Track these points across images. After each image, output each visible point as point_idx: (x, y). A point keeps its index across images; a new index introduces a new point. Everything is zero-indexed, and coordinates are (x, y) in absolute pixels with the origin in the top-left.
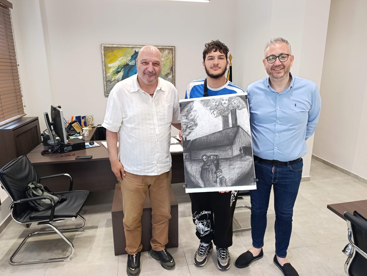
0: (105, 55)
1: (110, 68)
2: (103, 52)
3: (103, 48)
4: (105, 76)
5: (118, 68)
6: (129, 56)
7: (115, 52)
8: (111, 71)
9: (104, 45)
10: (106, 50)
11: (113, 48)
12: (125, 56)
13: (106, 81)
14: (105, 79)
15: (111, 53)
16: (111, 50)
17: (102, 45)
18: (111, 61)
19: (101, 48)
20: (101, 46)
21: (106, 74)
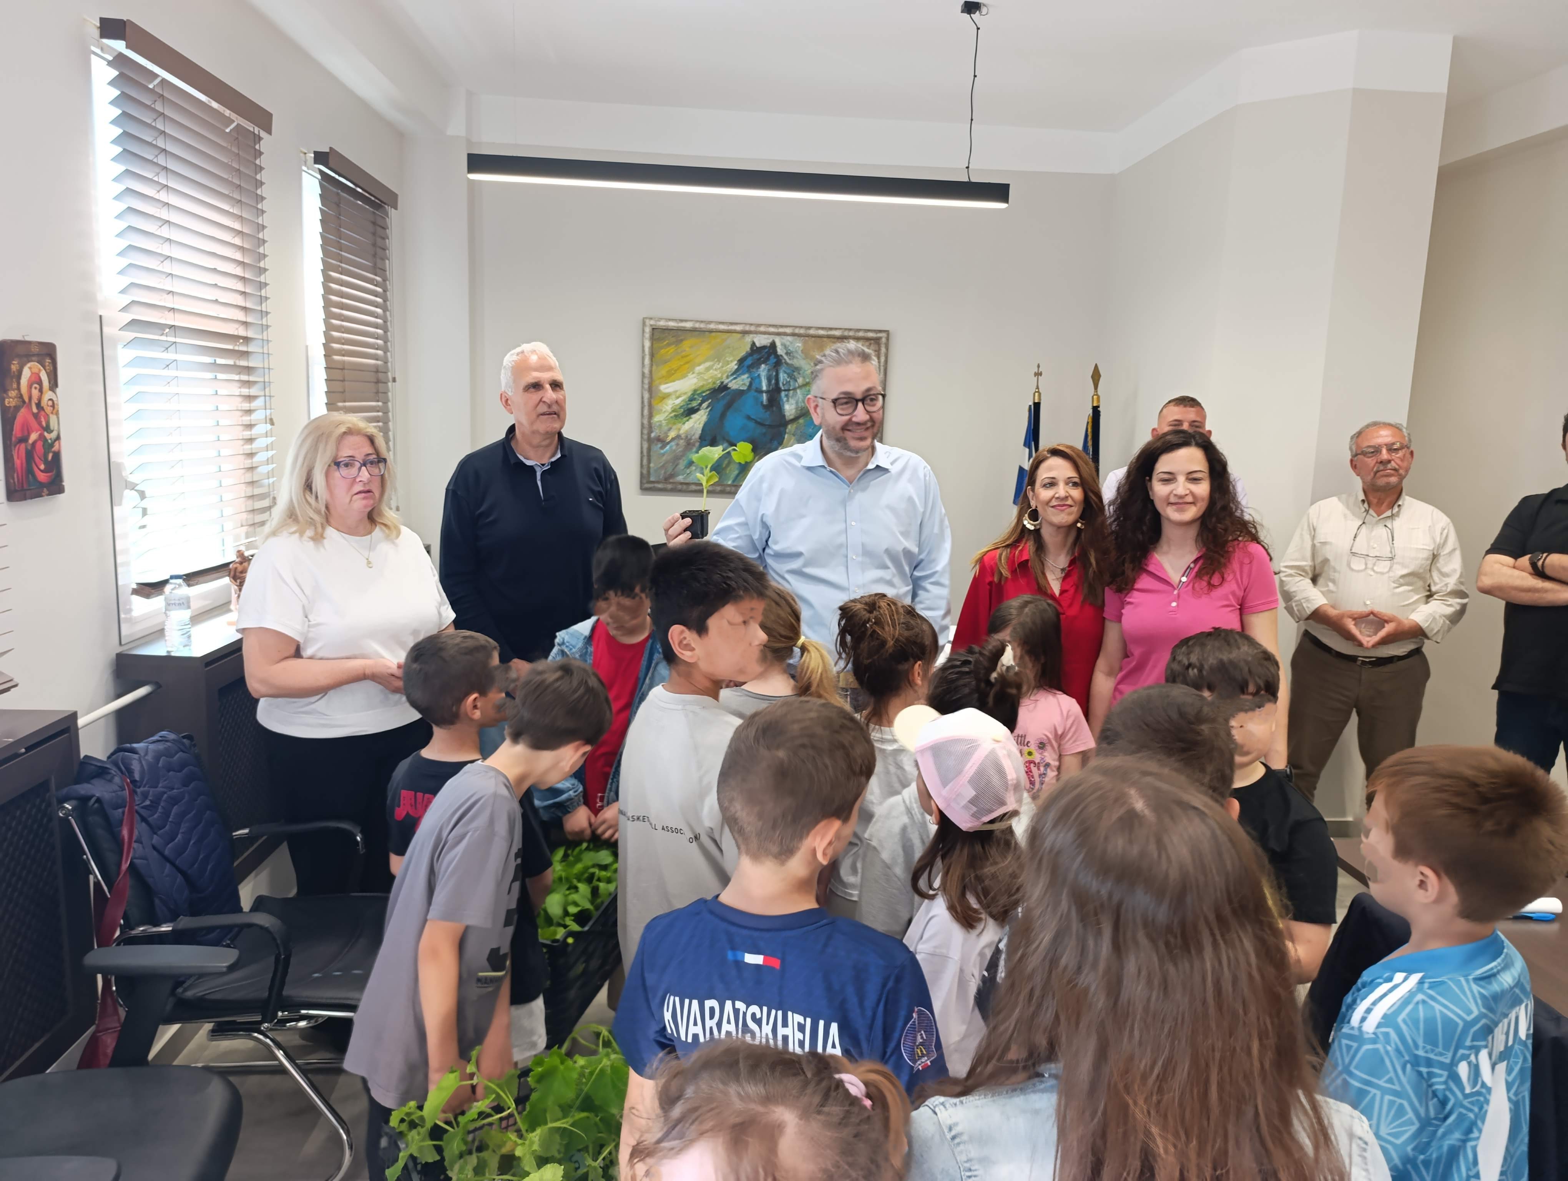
0: (652, 356)
1: (667, 396)
2: (647, 344)
3: (648, 330)
4: (646, 422)
5: (691, 399)
6: (731, 359)
7: (686, 344)
8: (669, 406)
9: (652, 322)
10: (659, 340)
11: (680, 333)
12: (718, 357)
13: (650, 441)
14: (645, 432)
15: (672, 350)
16: (673, 339)
17: (648, 322)
18: (670, 376)
19: (643, 331)
20: (644, 324)
21: (651, 416)
